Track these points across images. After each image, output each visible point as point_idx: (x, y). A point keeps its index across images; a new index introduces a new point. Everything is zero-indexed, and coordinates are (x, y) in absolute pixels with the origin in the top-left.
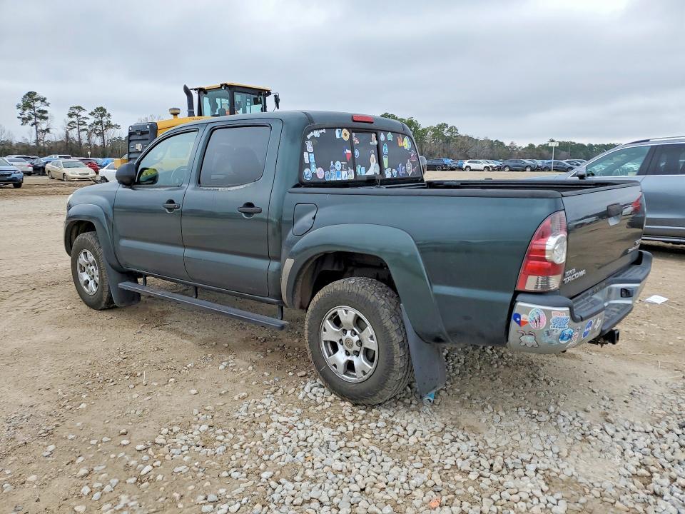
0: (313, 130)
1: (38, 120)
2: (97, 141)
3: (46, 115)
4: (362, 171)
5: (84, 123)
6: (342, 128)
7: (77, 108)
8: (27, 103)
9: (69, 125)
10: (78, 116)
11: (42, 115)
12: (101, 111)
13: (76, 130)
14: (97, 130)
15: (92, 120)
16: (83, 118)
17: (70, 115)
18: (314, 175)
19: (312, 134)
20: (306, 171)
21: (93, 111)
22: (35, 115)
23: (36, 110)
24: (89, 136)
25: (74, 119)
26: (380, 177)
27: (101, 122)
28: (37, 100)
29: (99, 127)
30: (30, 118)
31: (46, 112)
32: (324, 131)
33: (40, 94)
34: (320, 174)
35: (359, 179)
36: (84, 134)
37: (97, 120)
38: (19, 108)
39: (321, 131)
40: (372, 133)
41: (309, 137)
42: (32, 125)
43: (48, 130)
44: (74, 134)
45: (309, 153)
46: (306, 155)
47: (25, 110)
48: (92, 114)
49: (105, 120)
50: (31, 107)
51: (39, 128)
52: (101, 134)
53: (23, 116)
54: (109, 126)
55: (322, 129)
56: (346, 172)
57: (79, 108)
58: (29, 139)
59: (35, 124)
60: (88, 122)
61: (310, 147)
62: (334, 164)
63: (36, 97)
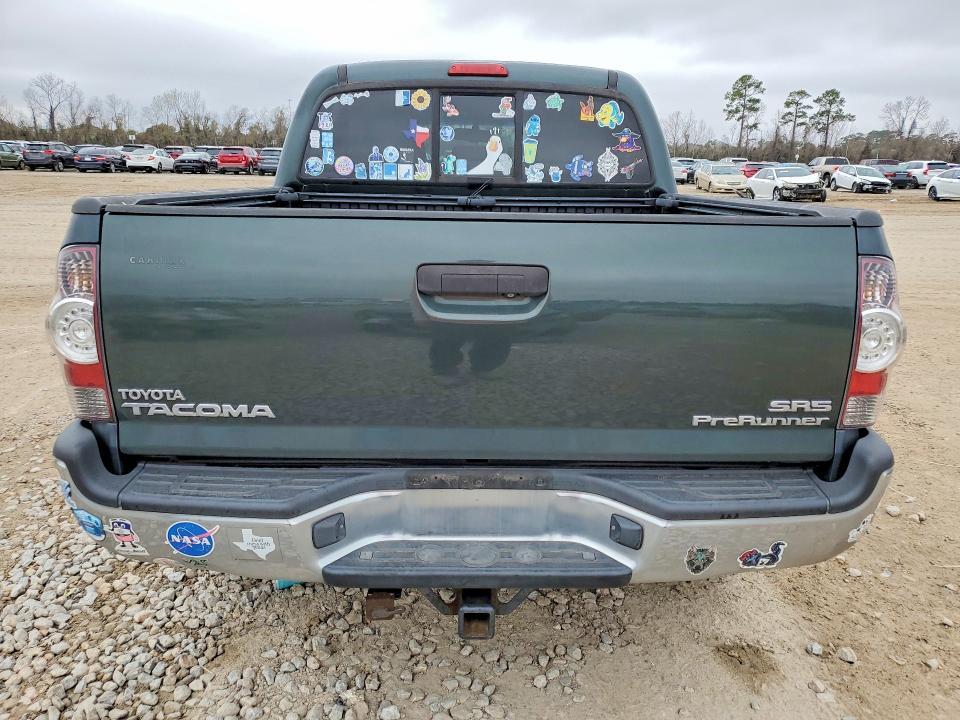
0: (338, 94)
1: (746, 113)
2: (817, 139)
3: (757, 105)
4: (456, 167)
5: (804, 114)
6: (414, 88)
7: (798, 93)
8: (739, 90)
9: (783, 118)
10: (797, 104)
11: (753, 106)
12: (832, 96)
13: (791, 124)
14: (819, 124)
15: (817, 108)
16: (804, 107)
17: (788, 104)
18: (330, 168)
19: (335, 100)
20: (312, 161)
21: (821, 96)
22: (744, 106)
23: (747, 98)
24: (807, 132)
25: (792, 109)
26: (512, 181)
27: (828, 112)
28: (750, 86)
29: (824, 119)
30: (737, 111)
31: (758, 101)
32: (367, 94)
33: (757, 77)
34: (344, 167)
35: (442, 180)
36: (801, 130)
37: (823, 109)
38: (726, 98)
39: (358, 95)
40: (503, 95)
41: (327, 105)
42: (738, 120)
43: (755, 126)
44: (787, 131)
45: (321, 131)
46: (314, 135)
47: (733, 100)
48: (818, 101)
49: (834, 108)
50: (741, 96)
51: (745, 124)
52: (825, 129)
53: (730, 109)
54: (839, 117)
55: (363, 91)
56: (410, 167)
57: (802, 93)
58: (730, 137)
59: (742, 117)
60: (810, 113)
61: (326, 121)
62: (381, 152)
63: (751, 81)
